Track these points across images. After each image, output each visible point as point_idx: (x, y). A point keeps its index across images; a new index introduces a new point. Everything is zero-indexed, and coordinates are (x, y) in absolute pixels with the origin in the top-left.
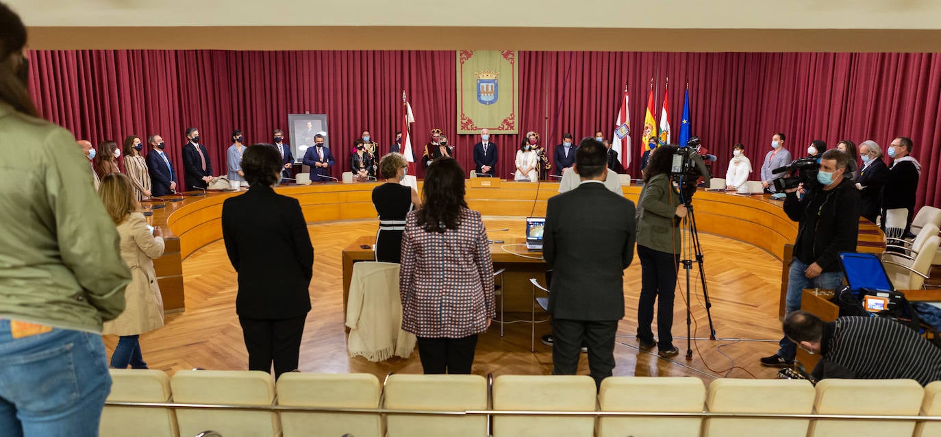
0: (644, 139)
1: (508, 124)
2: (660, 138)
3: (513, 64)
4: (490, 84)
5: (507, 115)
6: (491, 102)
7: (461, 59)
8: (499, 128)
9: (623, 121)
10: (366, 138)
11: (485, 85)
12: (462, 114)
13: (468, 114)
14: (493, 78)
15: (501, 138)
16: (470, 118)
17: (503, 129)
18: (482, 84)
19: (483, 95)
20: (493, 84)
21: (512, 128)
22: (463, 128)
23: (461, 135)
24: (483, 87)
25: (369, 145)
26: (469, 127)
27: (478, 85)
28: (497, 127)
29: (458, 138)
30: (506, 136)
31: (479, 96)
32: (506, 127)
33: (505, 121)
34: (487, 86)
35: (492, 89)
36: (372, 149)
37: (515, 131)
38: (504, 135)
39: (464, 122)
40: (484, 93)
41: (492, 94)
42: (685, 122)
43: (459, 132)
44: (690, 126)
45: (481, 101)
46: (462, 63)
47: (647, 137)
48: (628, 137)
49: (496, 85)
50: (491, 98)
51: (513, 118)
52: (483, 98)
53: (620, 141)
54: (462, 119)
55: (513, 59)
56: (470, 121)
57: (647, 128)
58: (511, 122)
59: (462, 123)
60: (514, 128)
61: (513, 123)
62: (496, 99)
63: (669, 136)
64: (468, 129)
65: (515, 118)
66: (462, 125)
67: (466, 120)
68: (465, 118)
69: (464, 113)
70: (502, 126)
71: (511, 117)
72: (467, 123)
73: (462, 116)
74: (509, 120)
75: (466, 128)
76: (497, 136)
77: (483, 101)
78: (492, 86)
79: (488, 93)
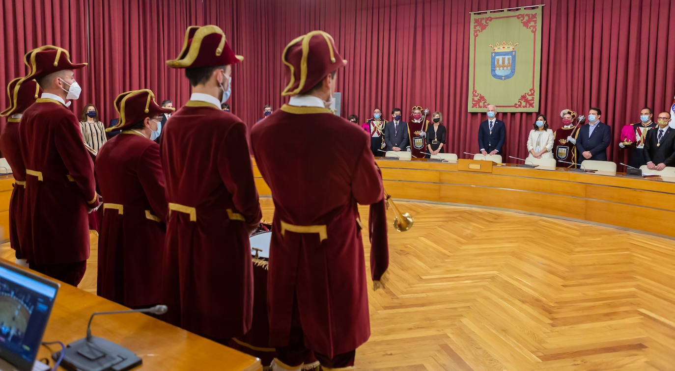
1: (527, 101)
3: (534, 32)
4: (507, 57)
5: (527, 90)
6: (507, 77)
7: (475, 31)
8: (515, 106)
10: (377, 115)
11: (500, 58)
12: (474, 91)
13: (480, 91)
14: (511, 49)
15: (518, 117)
16: (482, 95)
17: (520, 106)
18: (497, 57)
19: (498, 69)
20: (511, 57)
21: (531, 105)
22: (474, 106)
23: (472, 113)
24: (498, 60)
25: (379, 122)
26: (480, 104)
27: (493, 59)
28: (513, 105)
29: (469, 115)
30: (524, 115)
31: (493, 70)
32: (524, 104)
33: (523, 97)
34: (504, 60)
35: (509, 63)
36: (381, 125)
37: (535, 109)
38: (522, 113)
39: (476, 99)
40: (499, 66)
41: (509, 68)
43: (470, 109)
45: (495, 76)
46: (476, 36)
49: (514, 58)
50: (508, 72)
51: (532, 94)
52: (499, 72)
54: (474, 95)
55: (535, 27)
56: (482, 98)
58: (530, 98)
59: (473, 100)
60: (534, 105)
61: (533, 99)
62: (513, 72)
64: (480, 107)
65: (535, 94)
66: (474, 102)
67: (478, 97)
68: (477, 94)
69: (475, 89)
70: (519, 103)
71: (530, 93)
72: (479, 101)
73: (474, 93)
74: (528, 96)
75: (477, 106)
76: (513, 114)
77: (498, 76)
78: (509, 59)
79: (503, 66)
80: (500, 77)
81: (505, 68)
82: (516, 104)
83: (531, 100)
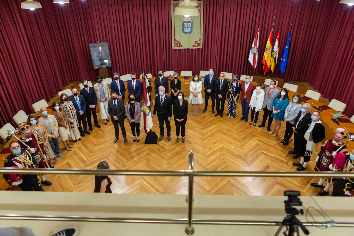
0: (265, 54)
1: (198, 44)
2: (273, 54)
3: (200, 12)
4: (189, 23)
5: (197, 39)
6: (189, 33)
7: (174, 10)
9: (255, 45)
11: (186, 24)
12: (175, 39)
13: (178, 39)
14: (190, 20)
15: (194, 51)
16: (179, 41)
17: (195, 46)
18: (184, 23)
19: (185, 29)
20: (190, 23)
21: (199, 45)
22: (175, 46)
23: (174, 49)
24: (185, 25)
26: (178, 45)
27: (183, 24)
29: (173, 50)
30: (196, 50)
31: (183, 30)
32: (196, 45)
33: (196, 42)
34: (187, 25)
35: (190, 26)
37: (201, 47)
38: (195, 49)
39: (176, 43)
40: (186, 28)
41: (190, 29)
42: (287, 47)
43: (174, 48)
44: (289, 49)
47: (266, 54)
48: (257, 53)
49: (192, 24)
50: (189, 30)
51: (200, 41)
52: (185, 30)
53: (253, 55)
55: (200, 10)
56: (179, 42)
57: (267, 49)
58: (199, 42)
60: (201, 45)
61: (200, 43)
62: (191, 31)
63: (278, 54)
64: (178, 46)
65: (201, 40)
66: (175, 44)
67: (177, 42)
68: (176, 41)
69: (175, 38)
70: (194, 45)
71: (199, 40)
72: (177, 44)
73: (175, 40)
74: (198, 42)
75: (177, 46)
76: (192, 49)
77: (185, 32)
78: (190, 24)
79: (187, 27)
80: (185, 33)
81: (188, 29)
82: (193, 45)
83: (199, 43)
